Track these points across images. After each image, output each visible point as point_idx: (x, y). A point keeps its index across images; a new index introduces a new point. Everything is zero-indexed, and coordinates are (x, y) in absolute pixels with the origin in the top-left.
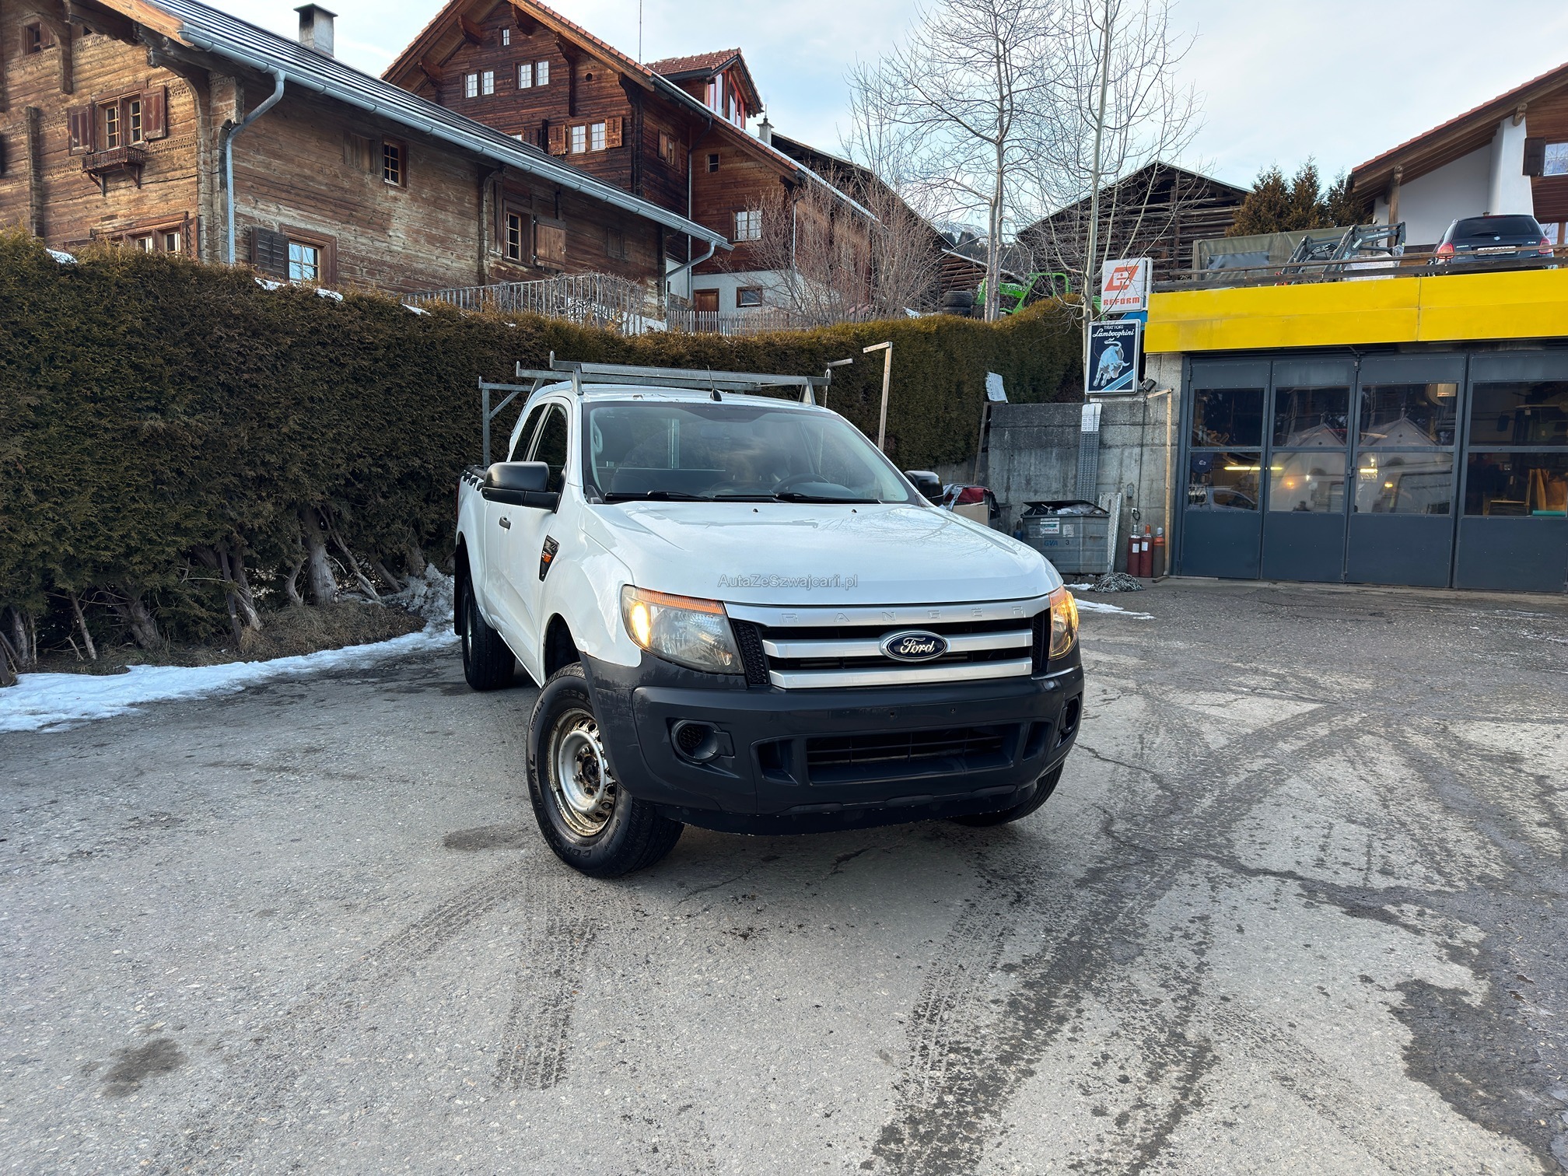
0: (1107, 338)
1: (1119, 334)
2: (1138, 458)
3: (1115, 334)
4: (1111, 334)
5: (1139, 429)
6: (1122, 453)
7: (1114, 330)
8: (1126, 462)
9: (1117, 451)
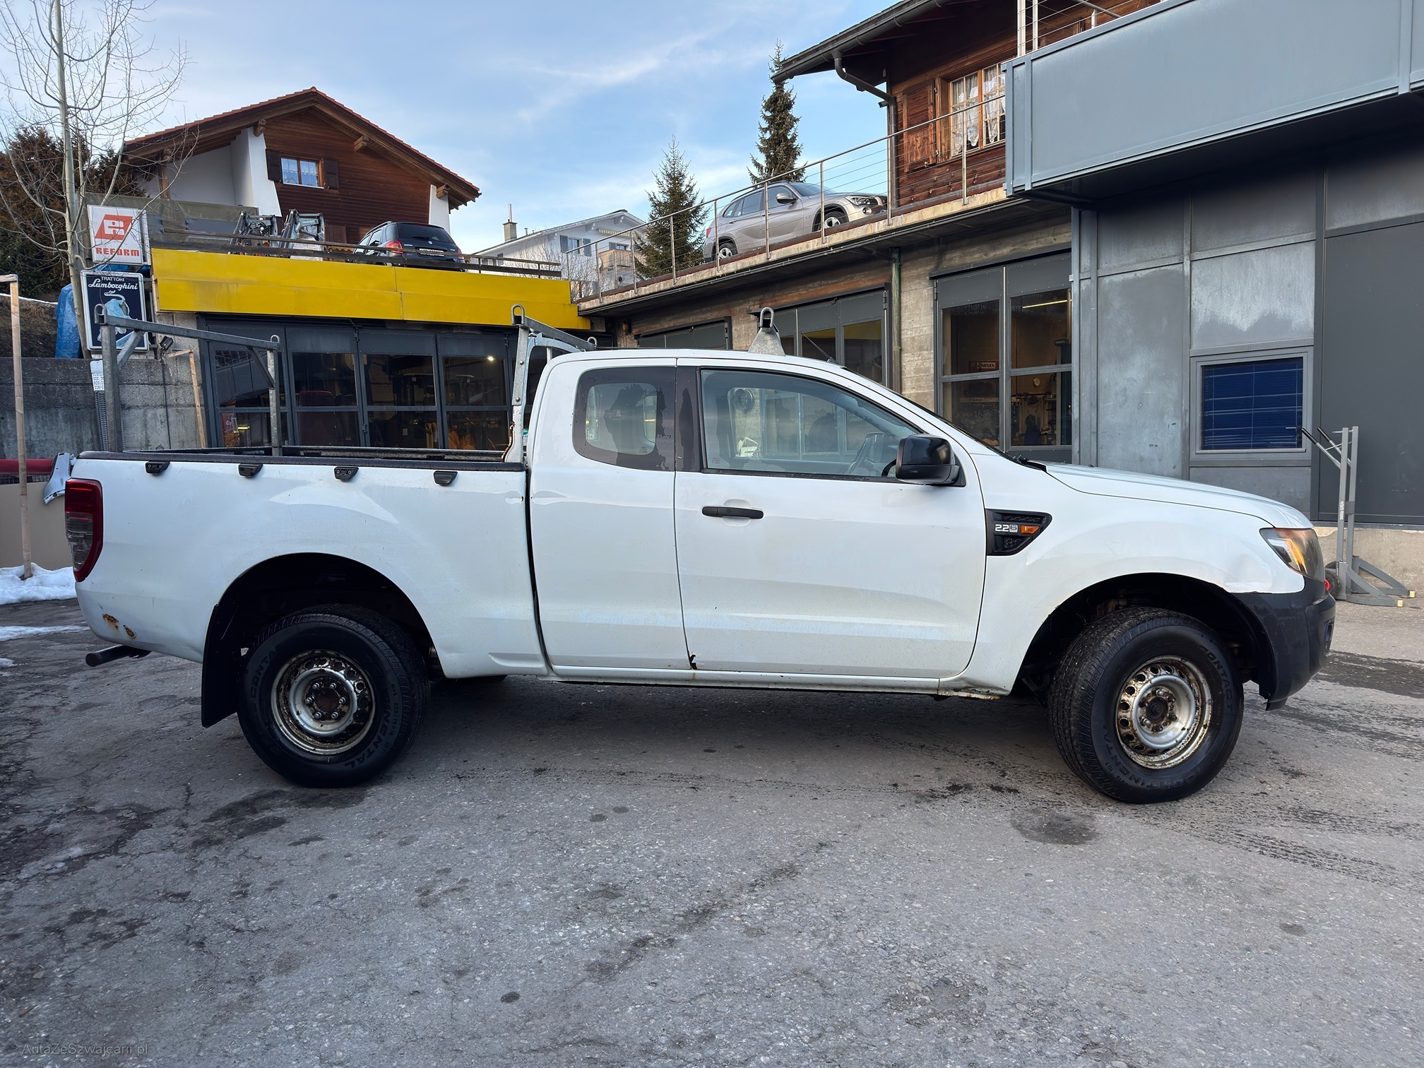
0: (107, 290)
1: (120, 287)
2: (164, 419)
3: (116, 286)
4: (111, 286)
5: (160, 388)
6: (145, 415)
7: (113, 282)
8: (151, 423)
9: (139, 412)
